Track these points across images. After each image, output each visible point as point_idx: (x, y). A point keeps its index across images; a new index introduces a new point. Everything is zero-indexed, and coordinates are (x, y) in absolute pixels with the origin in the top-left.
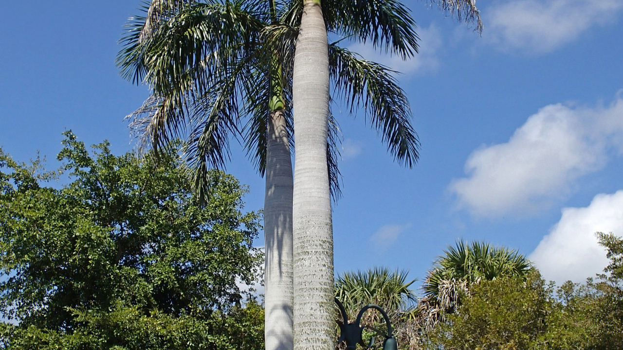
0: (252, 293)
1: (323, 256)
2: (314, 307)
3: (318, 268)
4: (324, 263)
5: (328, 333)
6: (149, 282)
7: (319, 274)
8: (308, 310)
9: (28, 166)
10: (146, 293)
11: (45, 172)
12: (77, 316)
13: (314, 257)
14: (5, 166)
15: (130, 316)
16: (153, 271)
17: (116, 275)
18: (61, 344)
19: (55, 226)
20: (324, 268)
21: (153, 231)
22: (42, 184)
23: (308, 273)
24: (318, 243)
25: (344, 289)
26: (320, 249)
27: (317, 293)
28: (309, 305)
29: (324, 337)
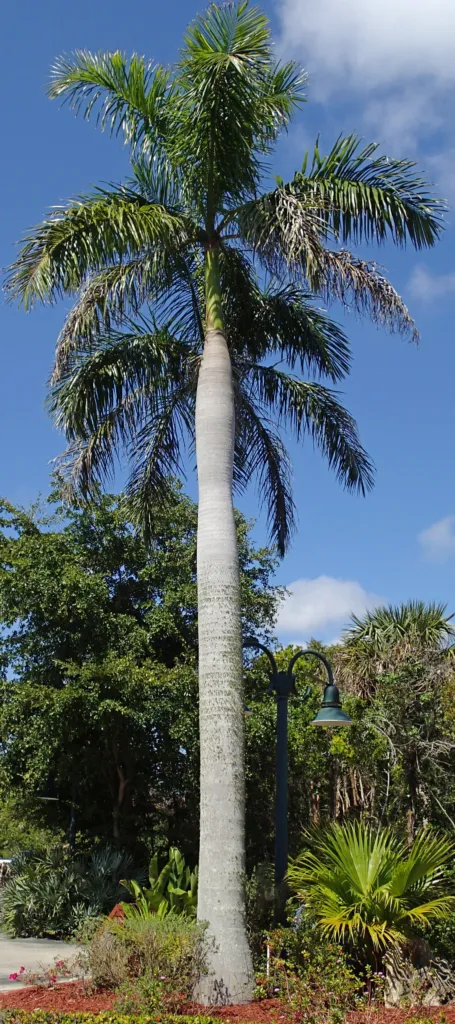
0: (268, 635)
1: (226, 602)
2: (217, 657)
3: (221, 615)
4: (227, 609)
5: (232, 684)
6: (148, 631)
7: (222, 622)
8: (211, 661)
9: (27, 509)
10: (143, 643)
11: (44, 516)
12: (66, 669)
13: (216, 604)
14: (4, 511)
15: (120, 668)
16: (151, 618)
17: (111, 623)
18: (52, 699)
19: (42, 575)
20: (227, 615)
21: (151, 575)
22: (43, 530)
23: (209, 621)
24: (220, 589)
25: (374, 627)
26: (222, 595)
27: (220, 642)
28: (212, 655)
29: (228, 689)
